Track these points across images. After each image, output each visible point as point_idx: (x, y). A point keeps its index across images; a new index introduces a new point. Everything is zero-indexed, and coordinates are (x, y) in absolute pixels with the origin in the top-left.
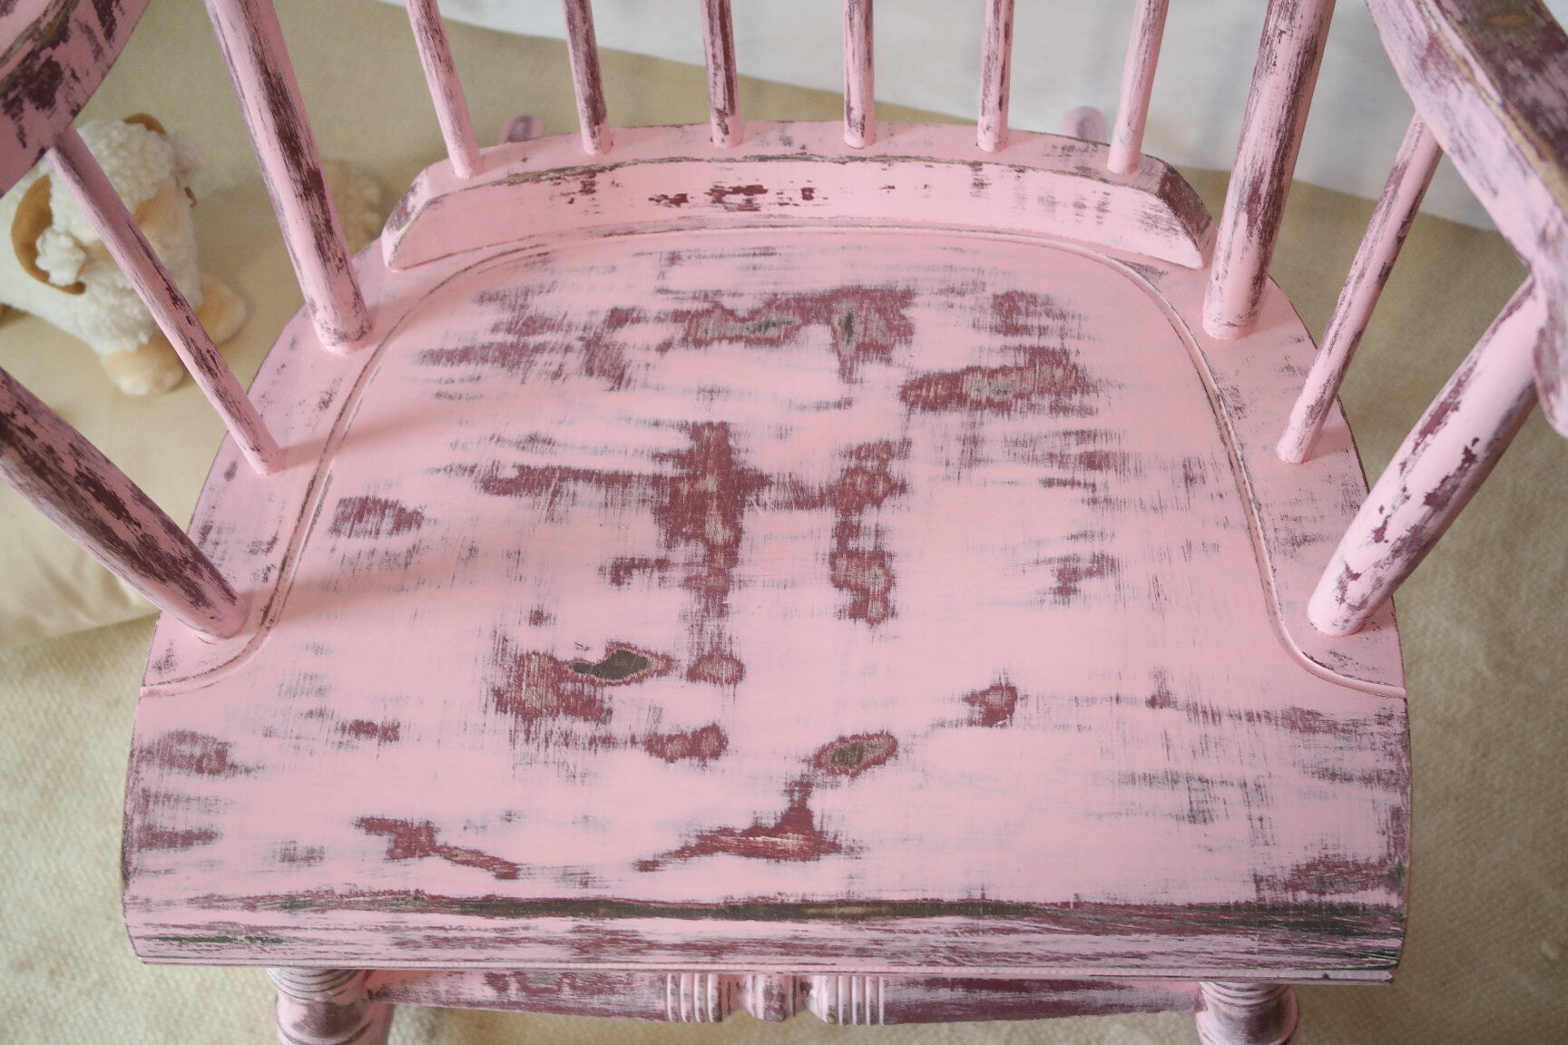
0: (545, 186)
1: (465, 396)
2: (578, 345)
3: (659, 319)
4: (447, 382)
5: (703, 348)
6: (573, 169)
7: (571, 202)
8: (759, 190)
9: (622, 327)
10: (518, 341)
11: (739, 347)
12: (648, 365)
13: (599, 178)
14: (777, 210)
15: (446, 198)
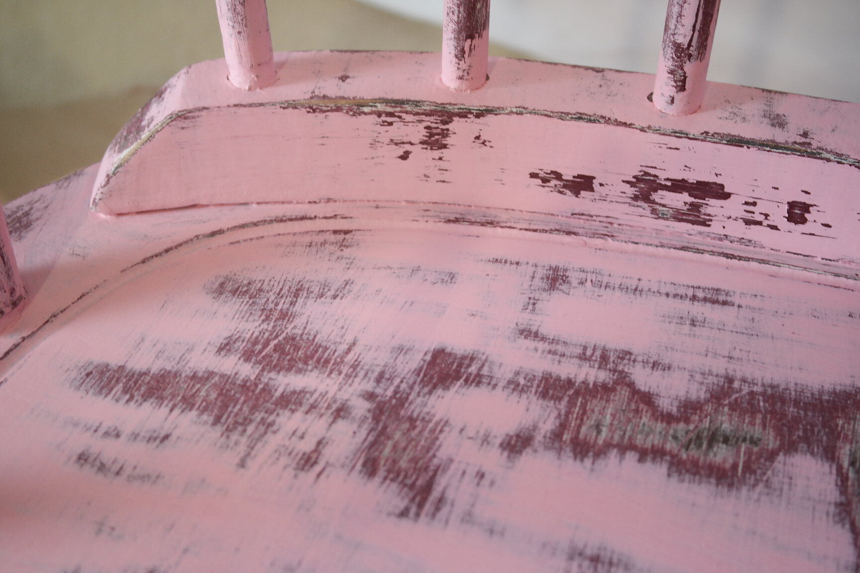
0: (368, 122)
1: (128, 471)
2: (361, 407)
3: (515, 386)
4: (107, 434)
5: (588, 462)
6: (417, 103)
7: (405, 156)
8: (719, 192)
9: (447, 388)
10: (258, 377)
11: (657, 471)
12: (481, 475)
13: (457, 125)
14: (738, 230)
15: (204, 113)
